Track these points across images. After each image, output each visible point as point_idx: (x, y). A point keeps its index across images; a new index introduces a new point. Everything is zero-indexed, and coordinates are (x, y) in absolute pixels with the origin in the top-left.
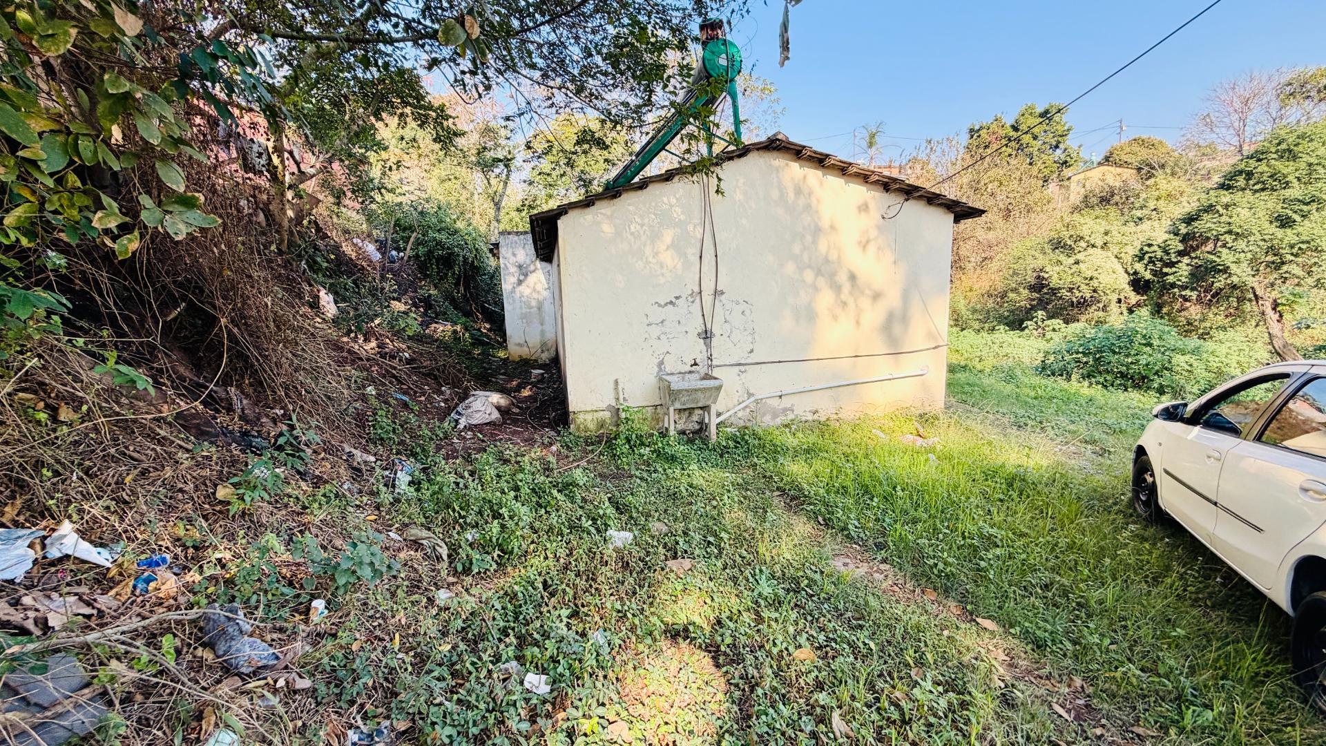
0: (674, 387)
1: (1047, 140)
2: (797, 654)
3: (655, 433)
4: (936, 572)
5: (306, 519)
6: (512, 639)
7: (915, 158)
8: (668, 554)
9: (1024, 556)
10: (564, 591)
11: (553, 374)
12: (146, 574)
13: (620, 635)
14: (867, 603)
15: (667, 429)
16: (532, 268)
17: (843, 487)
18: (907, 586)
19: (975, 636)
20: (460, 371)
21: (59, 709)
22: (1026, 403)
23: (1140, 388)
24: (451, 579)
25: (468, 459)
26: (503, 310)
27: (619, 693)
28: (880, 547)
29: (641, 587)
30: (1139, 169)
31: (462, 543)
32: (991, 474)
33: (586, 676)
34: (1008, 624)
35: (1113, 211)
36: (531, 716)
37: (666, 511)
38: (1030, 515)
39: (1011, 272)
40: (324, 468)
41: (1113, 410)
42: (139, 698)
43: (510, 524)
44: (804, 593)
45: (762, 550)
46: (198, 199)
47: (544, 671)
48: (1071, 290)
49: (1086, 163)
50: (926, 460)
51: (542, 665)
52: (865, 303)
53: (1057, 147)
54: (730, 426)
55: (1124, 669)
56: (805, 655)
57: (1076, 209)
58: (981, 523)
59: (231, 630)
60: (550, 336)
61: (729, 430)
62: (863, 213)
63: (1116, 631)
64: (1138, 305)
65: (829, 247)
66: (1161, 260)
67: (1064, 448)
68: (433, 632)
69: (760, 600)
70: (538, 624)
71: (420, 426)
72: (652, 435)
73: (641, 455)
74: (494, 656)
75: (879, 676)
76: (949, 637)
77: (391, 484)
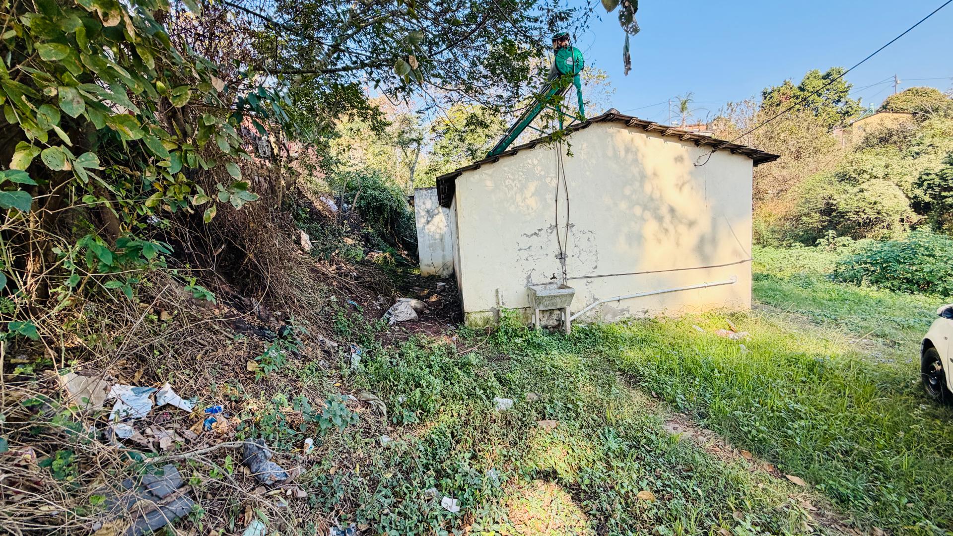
0: (539, 294)
1: (831, 96)
2: (640, 494)
3: (526, 327)
4: (750, 437)
5: (299, 384)
6: (431, 472)
7: (719, 118)
8: (539, 416)
9: (826, 427)
10: (466, 439)
11: (451, 286)
12: (210, 417)
13: (507, 473)
14: (694, 459)
15: (534, 324)
16: (436, 212)
17: (670, 369)
18: (727, 447)
19: (786, 489)
20: (389, 284)
21: (169, 500)
22: (822, 304)
23: (925, 291)
24: (390, 429)
25: (398, 346)
26: (416, 240)
27: (508, 515)
28: (702, 416)
29: (521, 439)
30: (914, 114)
31: (396, 404)
32: (793, 361)
33: (484, 501)
34: (814, 481)
35: (892, 149)
36: (448, 527)
37: (536, 384)
38: (830, 394)
39: (803, 200)
40: (307, 351)
41: (901, 309)
42: (209, 496)
43: (427, 391)
44: (643, 449)
45: (609, 415)
46: (247, 184)
47: (455, 496)
48: (857, 213)
49: (865, 111)
50: (738, 349)
51: (453, 492)
52: (682, 229)
53: (839, 101)
54: (581, 323)
55: (921, 524)
56: (645, 496)
57: (857, 149)
58: (787, 400)
59: (260, 456)
60: (449, 259)
61: (580, 325)
62: (678, 163)
63: (912, 492)
64: (920, 223)
65: (653, 188)
66: (939, 185)
67: (857, 341)
68: (381, 464)
69: (609, 453)
70: (449, 462)
71: (365, 323)
72: (523, 329)
73: (516, 344)
74: (421, 483)
75: (706, 516)
76: (763, 489)
77: (348, 362)
